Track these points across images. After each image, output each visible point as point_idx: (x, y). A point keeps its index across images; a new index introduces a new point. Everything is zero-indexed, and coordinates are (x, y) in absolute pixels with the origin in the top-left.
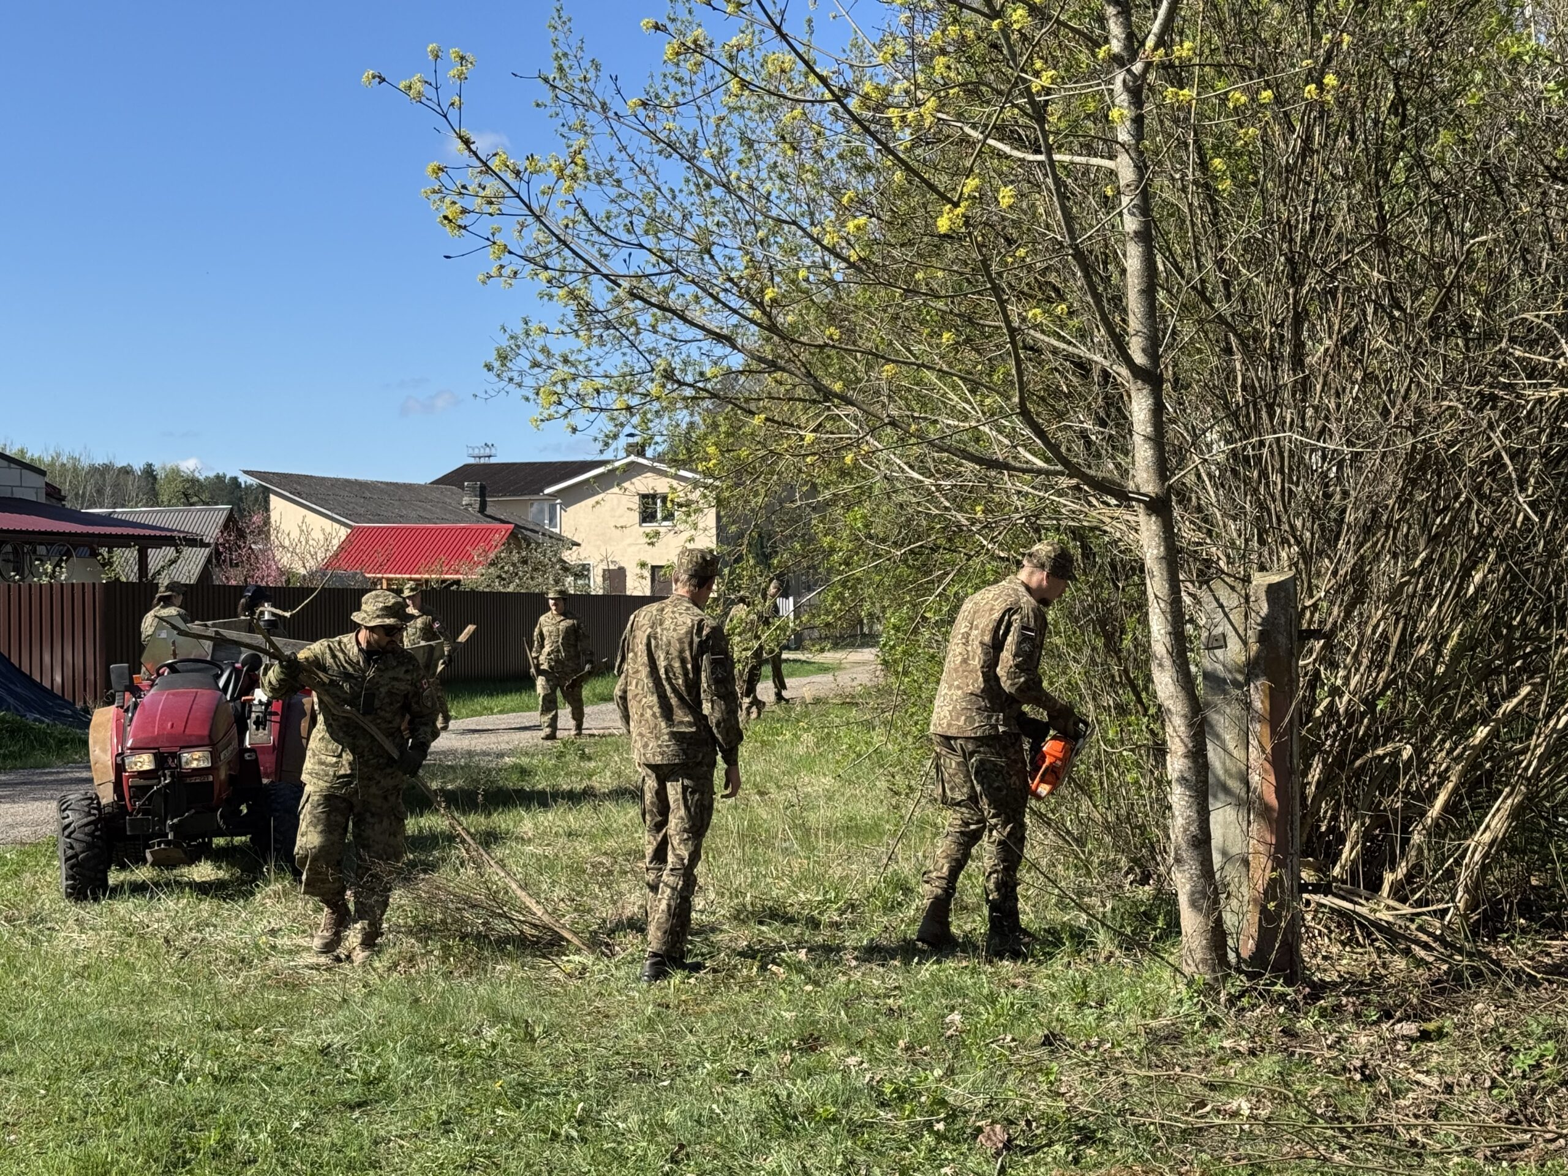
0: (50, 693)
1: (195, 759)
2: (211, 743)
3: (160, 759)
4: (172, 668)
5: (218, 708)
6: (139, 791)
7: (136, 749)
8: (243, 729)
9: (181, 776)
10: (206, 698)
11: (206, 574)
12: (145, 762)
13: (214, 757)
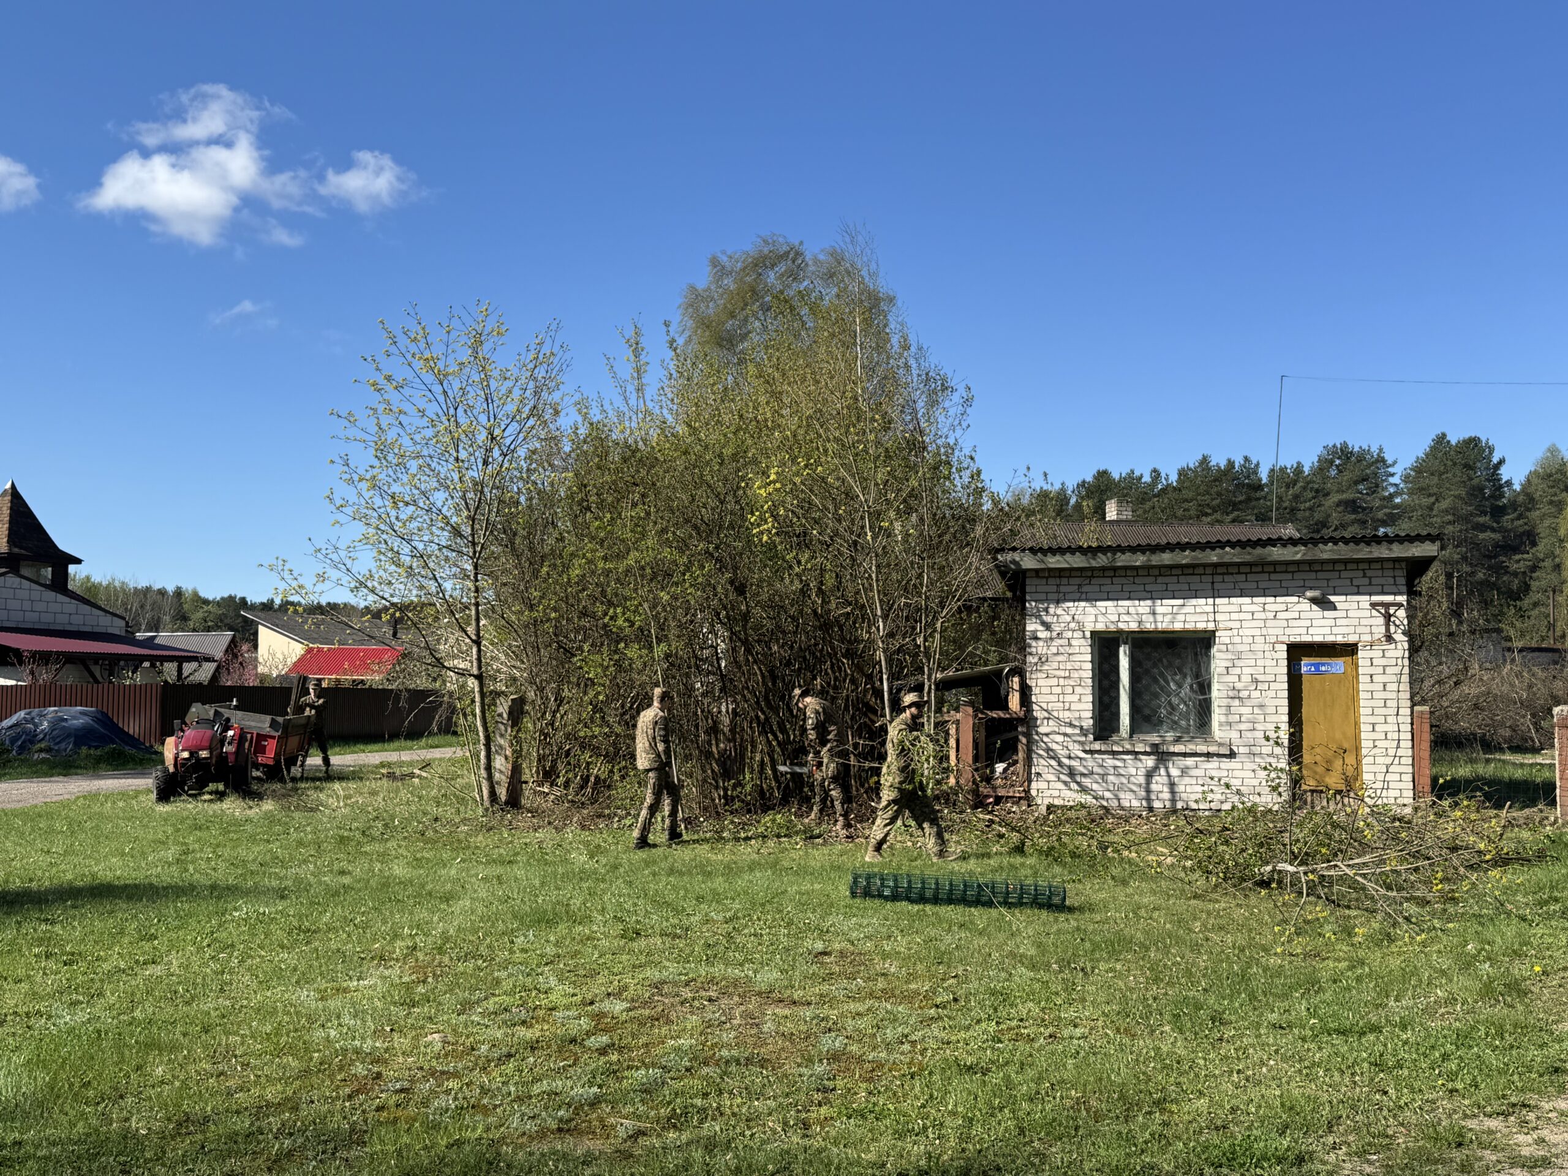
0: (133, 737)
1: (204, 754)
2: (210, 749)
3: (191, 754)
4: (197, 722)
5: (213, 737)
6: (183, 765)
7: (183, 750)
8: (223, 746)
9: (199, 760)
10: (209, 733)
11: (215, 677)
12: (186, 755)
13: (211, 753)
